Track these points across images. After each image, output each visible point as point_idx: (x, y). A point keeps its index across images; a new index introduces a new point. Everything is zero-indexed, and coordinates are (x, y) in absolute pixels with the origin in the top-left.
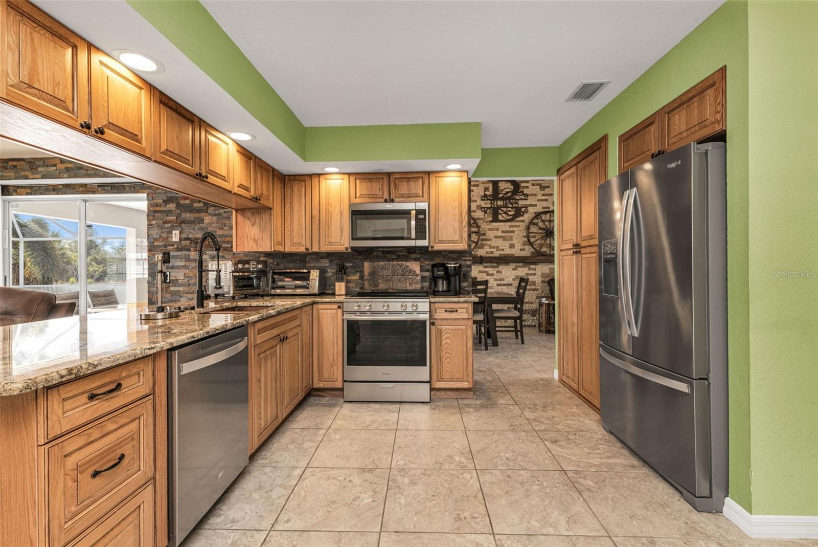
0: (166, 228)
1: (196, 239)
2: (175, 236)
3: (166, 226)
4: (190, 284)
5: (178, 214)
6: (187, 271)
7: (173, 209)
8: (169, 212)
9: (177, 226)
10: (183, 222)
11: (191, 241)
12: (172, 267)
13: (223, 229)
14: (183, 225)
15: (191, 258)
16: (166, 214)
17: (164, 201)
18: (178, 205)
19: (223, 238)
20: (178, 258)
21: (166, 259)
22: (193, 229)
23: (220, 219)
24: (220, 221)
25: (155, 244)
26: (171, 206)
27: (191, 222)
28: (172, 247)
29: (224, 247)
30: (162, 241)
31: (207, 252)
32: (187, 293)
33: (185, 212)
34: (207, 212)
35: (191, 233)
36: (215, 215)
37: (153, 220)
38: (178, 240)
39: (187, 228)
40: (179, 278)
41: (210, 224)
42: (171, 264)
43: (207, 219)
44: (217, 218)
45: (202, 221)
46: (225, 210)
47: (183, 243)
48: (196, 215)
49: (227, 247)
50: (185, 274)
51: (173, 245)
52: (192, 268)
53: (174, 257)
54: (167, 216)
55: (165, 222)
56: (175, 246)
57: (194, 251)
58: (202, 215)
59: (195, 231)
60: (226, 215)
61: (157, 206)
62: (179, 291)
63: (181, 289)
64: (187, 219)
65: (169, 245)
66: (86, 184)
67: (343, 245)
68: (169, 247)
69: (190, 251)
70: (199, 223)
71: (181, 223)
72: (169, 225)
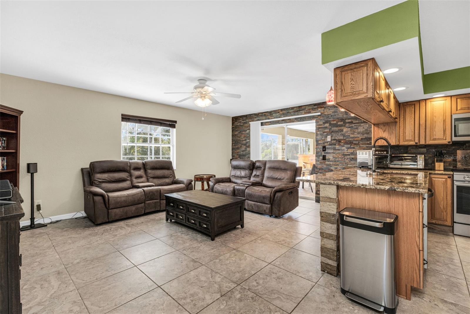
0: (324, 135)
1: (339, 139)
2: (329, 139)
3: (324, 134)
4: (335, 161)
5: (330, 128)
6: (334, 155)
7: (328, 126)
8: (326, 128)
9: (329, 134)
10: (333, 132)
11: (337, 141)
12: (327, 153)
13: (354, 134)
14: (333, 133)
15: (336, 148)
16: (324, 129)
17: (323, 123)
18: (330, 124)
19: (354, 139)
20: (330, 149)
21: (324, 148)
22: (337, 135)
23: (352, 129)
24: (352, 130)
25: (319, 142)
26: (327, 125)
27: (337, 132)
28: (327, 144)
29: (354, 143)
30: (322, 141)
31: (345, 146)
32: (334, 165)
33: (333, 127)
34: (345, 126)
35: (337, 137)
36: (349, 127)
37: (318, 132)
38: (330, 140)
39: (334, 135)
40: (330, 158)
41: (346, 132)
42: (326, 152)
43: (345, 130)
44: (351, 129)
45: (342, 130)
46: (355, 125)
47: (333, 142)
48: (340, 128)
49: (356, 143)
50: (333, 156)
51: (327, 143)
52: (337, 153)
53: (328, 148)
54: (325, 129)
55: (324, 133)
56: (329, 143)
57: (338, 145)
58: (342, 128)
59: (339, 136)
60: (355, 127)
61: (320, 125)
62: (331, 164)
63: (331, 163)
64: (335, 130)
65: (326, 143)
66: (290, 119)
67: (446, 140)
68: (325, 144)
69: (336, 145)
70: (341, 132)
71: (331, 132)
72: (326, 133)
